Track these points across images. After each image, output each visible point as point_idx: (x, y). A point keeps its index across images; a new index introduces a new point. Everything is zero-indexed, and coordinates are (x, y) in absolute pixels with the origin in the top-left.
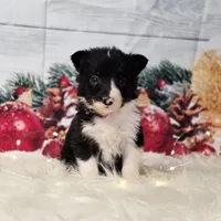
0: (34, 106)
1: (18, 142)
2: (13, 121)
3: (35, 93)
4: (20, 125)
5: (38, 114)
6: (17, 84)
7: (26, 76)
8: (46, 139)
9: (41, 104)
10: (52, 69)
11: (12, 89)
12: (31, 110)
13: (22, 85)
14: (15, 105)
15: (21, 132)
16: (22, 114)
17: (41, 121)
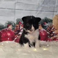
1: (8, 39)
2: (7, 33)
3: (13, 26)
4: (9, 34)
5: (13, 31)
6: (8, 24)
7: (10, 22)
8: (16, 38)
9: (14, 29)
10: (17, 20)
12: (12, 30)
14: (7, 29)
15: (9, 36)
16: (9, 31)
17: (14, 33)
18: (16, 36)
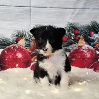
0: (26, 46)
1: (17, 65)
2: (16, 54)
3: (26, 40)
4: (20, 56)
5: (28, 50)
6: (17, 36)
7: (21, 32)
11: (15, 38)
12: (25, 48)
13: (20, 36)
14: (17, 46)
15: (20, 59)
16: (20, 50)
17: (30, 53)
18: (32, 60)
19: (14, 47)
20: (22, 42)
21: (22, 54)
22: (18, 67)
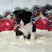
0: (11, 19)
2: (6, 23)
3: (11, 15)
4: (8, 24)
5: (12, 21)
6: (6, 13)
7: (8, 11)
8: (15, 27)
9: (13, 18)
10: (15, 9)
12: (10, 20)
14: (6, 19)
15: (8, 26)
16: (8, 21)
18: (15, 26)
19: (5, 19)
20: (9, 17)
21: (9, 23)
22: (7, 30)
